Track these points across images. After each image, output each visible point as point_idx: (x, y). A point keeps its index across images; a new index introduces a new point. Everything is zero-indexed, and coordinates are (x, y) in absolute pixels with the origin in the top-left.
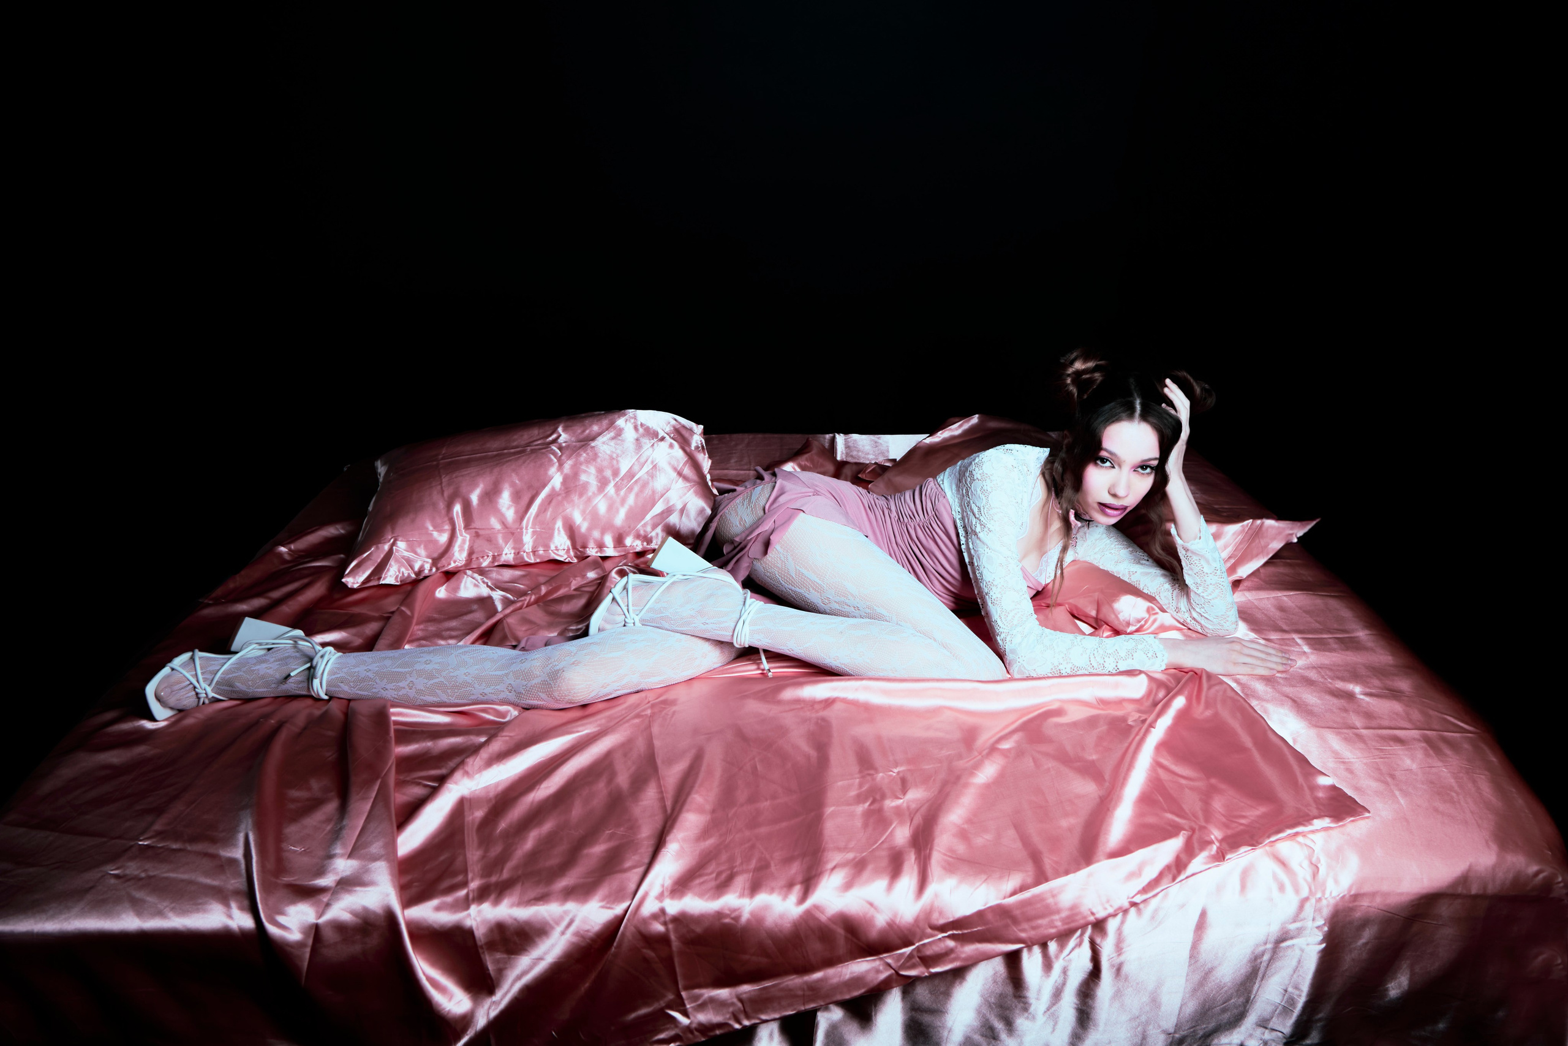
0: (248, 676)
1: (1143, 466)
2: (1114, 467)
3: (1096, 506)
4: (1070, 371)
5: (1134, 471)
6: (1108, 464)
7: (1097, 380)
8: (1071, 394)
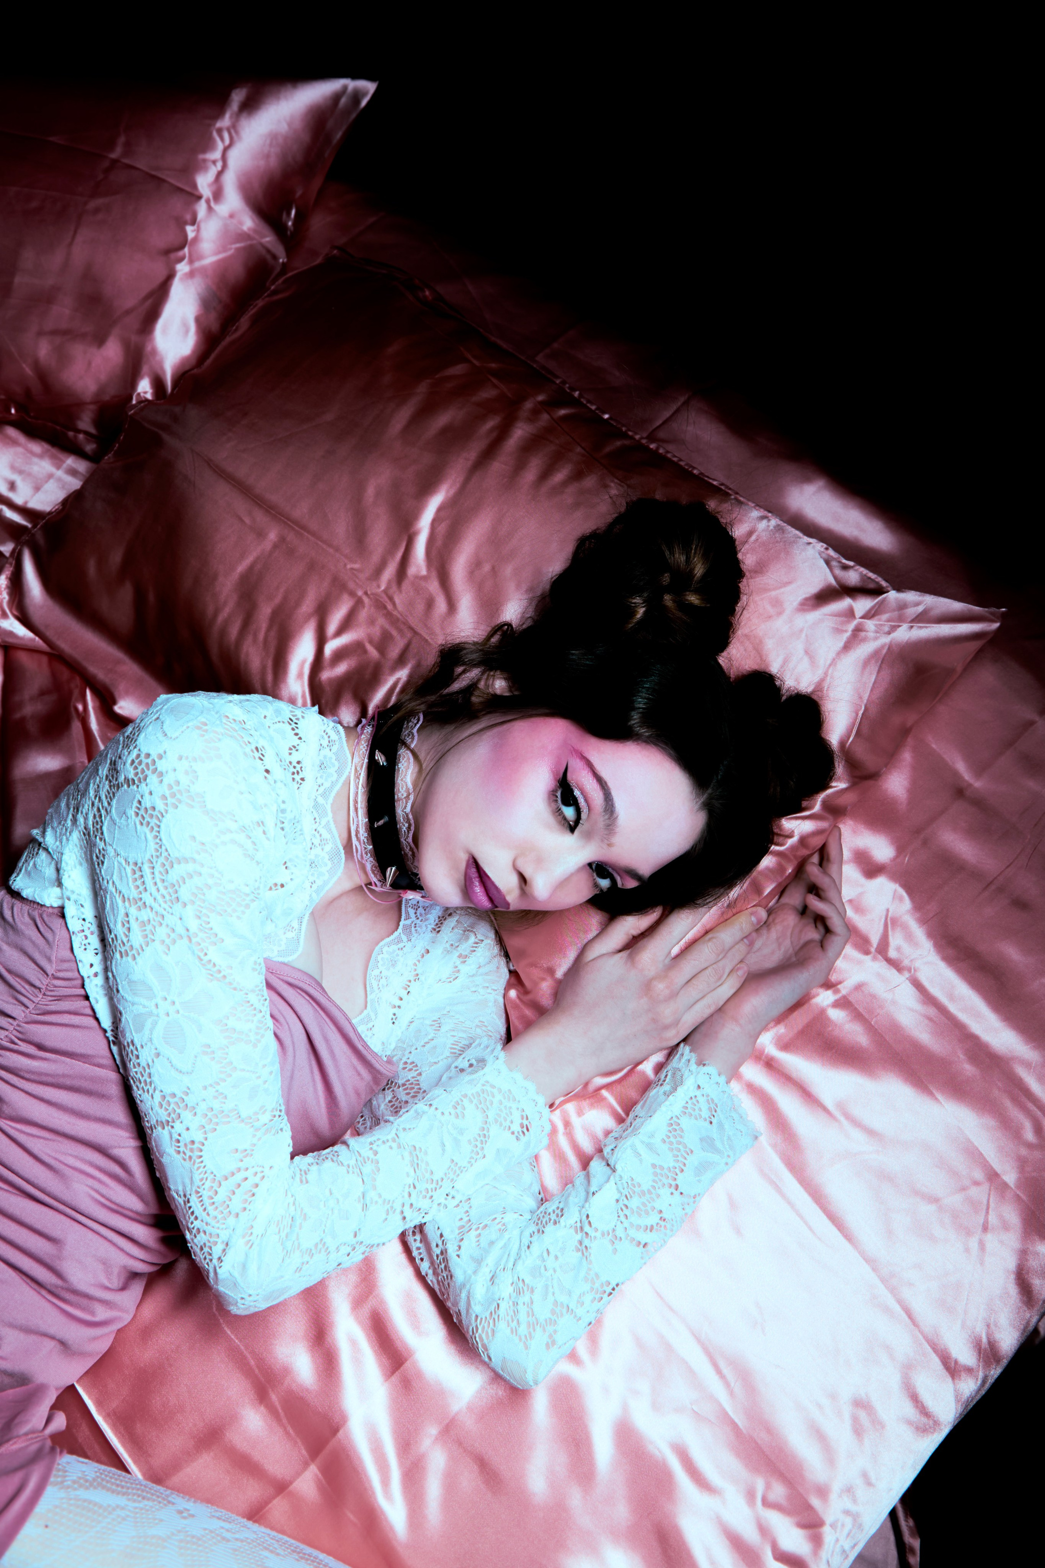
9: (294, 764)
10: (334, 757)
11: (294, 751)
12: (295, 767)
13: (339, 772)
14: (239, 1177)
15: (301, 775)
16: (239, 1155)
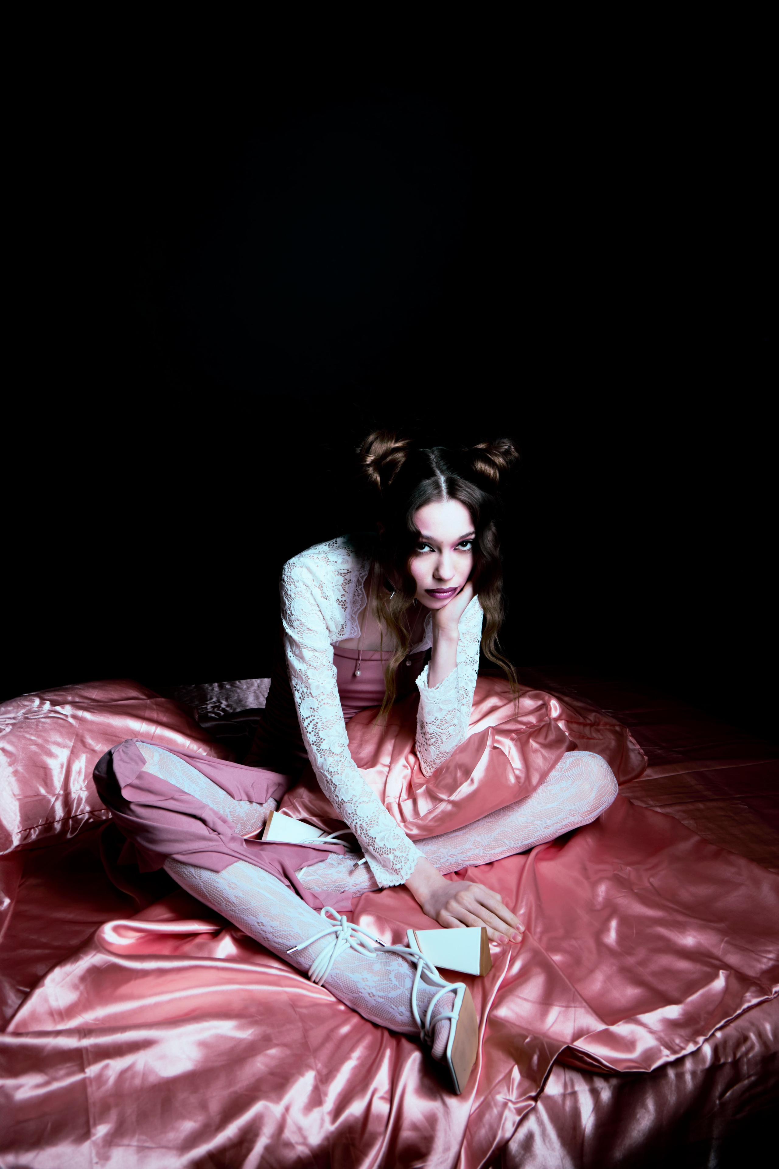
0: (323, 880)
1: (463, 542)
2: (433, 551)
3: (424, 593)
4: (370, 459)
5: (455, 549)
6: (427, 549)
7: (399, 461)
8: (375, 482)
9: (343, 601)
10: (360, 600)
11: (343, 597)
12: (343, 603)
13: (361, 606)
14: (311, 718)
15: (346, 606)
16: (312, 710)
